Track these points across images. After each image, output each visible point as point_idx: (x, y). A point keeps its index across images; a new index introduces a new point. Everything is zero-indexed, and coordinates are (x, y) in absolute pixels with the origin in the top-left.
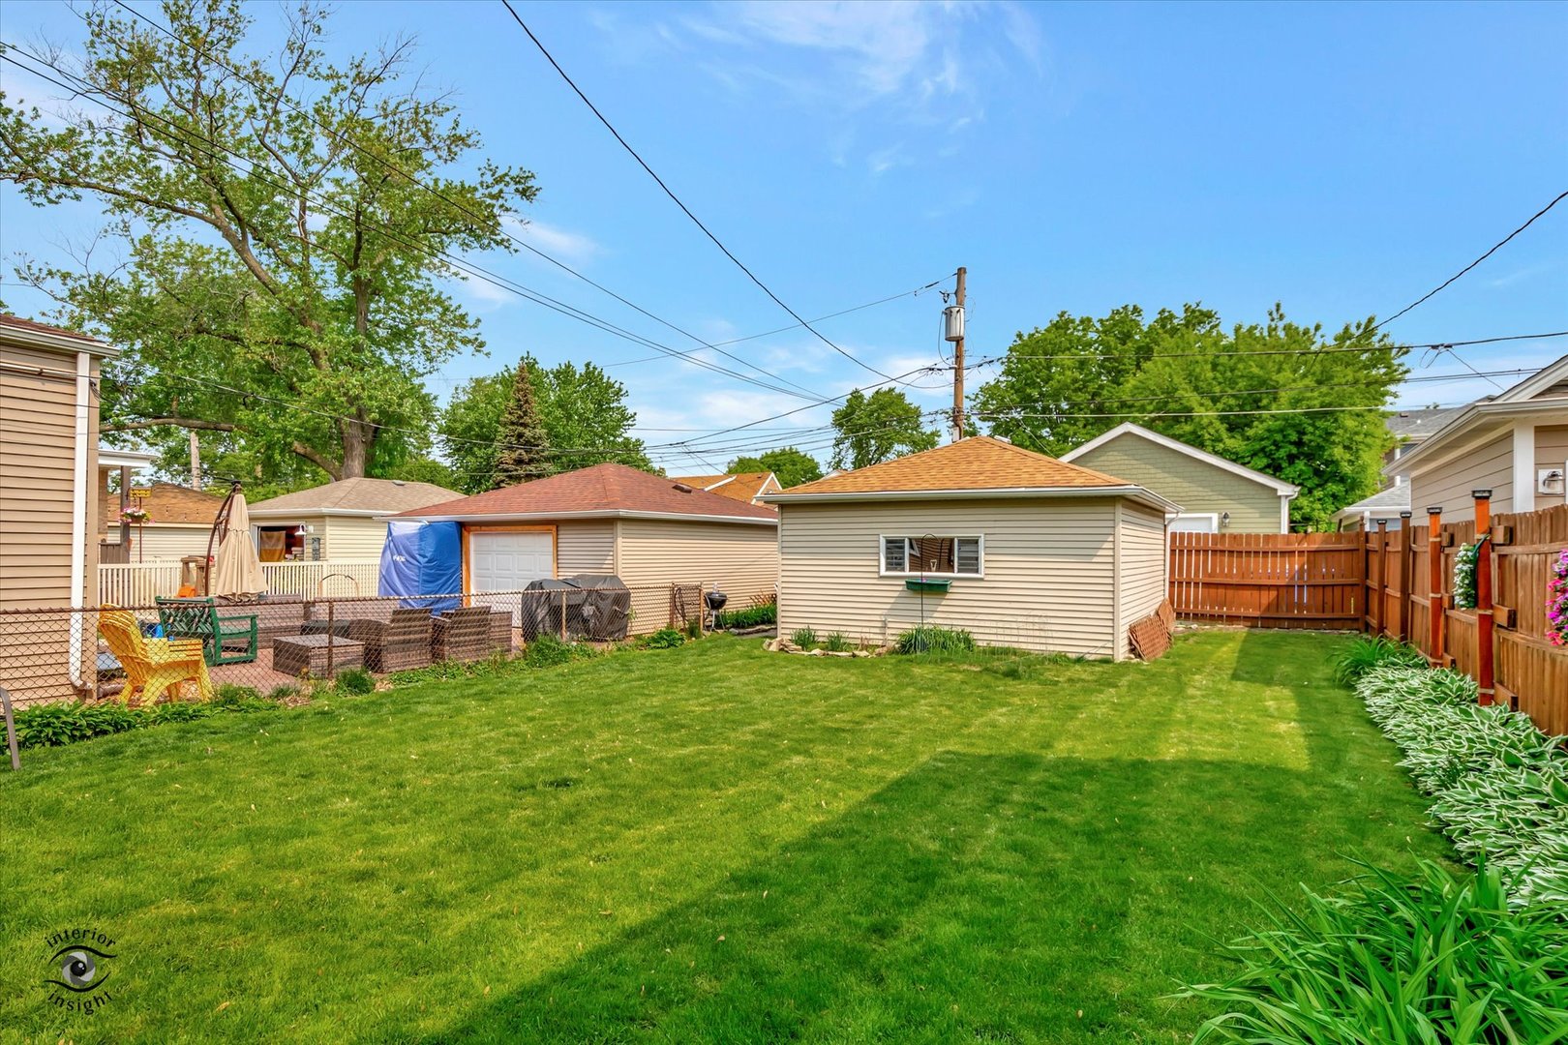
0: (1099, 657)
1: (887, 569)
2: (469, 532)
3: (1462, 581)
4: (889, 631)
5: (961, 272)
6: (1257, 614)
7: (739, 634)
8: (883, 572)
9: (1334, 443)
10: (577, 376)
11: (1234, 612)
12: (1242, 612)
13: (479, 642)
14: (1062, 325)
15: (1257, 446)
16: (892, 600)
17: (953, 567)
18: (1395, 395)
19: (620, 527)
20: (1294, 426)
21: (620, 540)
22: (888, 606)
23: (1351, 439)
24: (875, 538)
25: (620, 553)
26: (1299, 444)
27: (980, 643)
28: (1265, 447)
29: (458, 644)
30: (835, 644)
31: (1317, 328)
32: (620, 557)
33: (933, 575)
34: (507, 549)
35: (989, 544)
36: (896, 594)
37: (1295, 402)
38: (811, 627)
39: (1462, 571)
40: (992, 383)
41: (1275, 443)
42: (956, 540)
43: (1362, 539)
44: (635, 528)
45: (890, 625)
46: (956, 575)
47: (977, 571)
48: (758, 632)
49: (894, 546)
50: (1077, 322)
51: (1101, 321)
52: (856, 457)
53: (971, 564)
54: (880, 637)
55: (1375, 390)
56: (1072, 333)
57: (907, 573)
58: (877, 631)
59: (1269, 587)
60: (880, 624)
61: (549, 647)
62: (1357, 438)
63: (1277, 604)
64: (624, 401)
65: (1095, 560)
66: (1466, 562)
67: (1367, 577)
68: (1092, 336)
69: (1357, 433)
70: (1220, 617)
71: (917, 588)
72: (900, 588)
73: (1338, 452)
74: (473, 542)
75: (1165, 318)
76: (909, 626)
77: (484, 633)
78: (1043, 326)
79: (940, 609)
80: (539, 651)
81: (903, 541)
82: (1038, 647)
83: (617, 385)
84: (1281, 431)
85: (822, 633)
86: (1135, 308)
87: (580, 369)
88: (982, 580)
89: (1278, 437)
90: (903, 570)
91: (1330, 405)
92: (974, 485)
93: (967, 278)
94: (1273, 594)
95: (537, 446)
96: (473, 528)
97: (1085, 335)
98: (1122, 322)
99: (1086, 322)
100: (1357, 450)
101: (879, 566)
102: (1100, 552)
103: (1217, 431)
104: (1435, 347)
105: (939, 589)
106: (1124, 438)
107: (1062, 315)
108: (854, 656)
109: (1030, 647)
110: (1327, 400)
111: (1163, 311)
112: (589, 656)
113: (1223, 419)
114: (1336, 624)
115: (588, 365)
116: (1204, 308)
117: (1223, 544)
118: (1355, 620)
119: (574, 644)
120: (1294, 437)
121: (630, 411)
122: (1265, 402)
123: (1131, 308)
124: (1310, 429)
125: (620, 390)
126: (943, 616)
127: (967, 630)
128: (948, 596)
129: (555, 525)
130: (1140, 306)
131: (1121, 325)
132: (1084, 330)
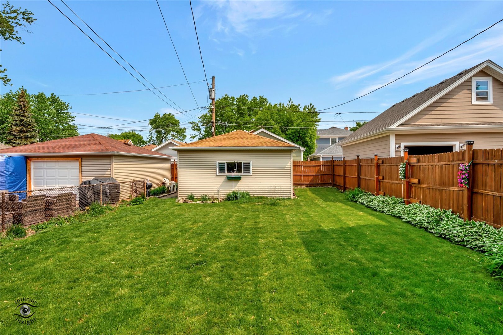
0: (287, 198)
1: (219, 173)
2: (30, 161)
3: (403, 172)
4: (220, 193)
5: (213, 78)
6: (308, 183)
7: (158, 198)
8: (218, 174)
9: (306, 136)
10: (47, 98)
11: (302, 183)
12: (304, 183)
13: (67, 208)
14: (226, 98)
15: (289, 136)
16: (221, 183)
17: (242, 171)
18: (318, 125)
19: (114, 159)
20: (298, 132)
21: (114, 163)
22: (220, 185)
23: (311, 136)
24: (215, 162)
25: (114, 169)
26: (299, 137)
27: (252, 196)
28: (291, 137)
29: (58, 210)
30: (204, 199)
31: (299, 105)
32: (114, 170)
33: (235, 174)
34: (53, 168)
35: (254, 164)
36: (223, 181)
37: (298, 125)
38: (193, 193)
39: (402, 170)
40: (205, 114)
41: (293, 136)
42: (243, 163)
43: (332, 162)
44: (118, 159)
45: (220, 191)
46: (243, 174)
47: (250, 173)
48: (164, 196)
49: (221, 166)
50: (230, 98)
51: (237, 98)
52: (157, 136)
53: (248, 170)
54: (217, 195)
55: (313, 123)
56: (229, 101)
57: (226, 174)
58: (216, 193)
59: (311, 175)
60: (217, 191)
61: (97, 208)
62: (312, 136)
63: (313, 180)
64: (69, 110)
65: (286, 168)
66: (403, 168)
67: (334, 172)
68: (235, 102)
69: (312, 135)
70: (299, 184)
71: (229, 179)
72: (224, 179)
73: (308, 139)
74: (32, 165)
75: (255, 99)
76: (230, 191)
77: (69, 204)
78: (221, 98)
79: (238, 185)
80: (93, 209)
81: (225, 163)
82: (270, 196)
83: (66, 104)
84: (295, 133)
85: (198, 195)
86: (246, 95)
87: (48, 95)
88: (251, 175)
89: (294, 134)
90: (225, 173)
91: (306, 127)
92: (248, 145)
93: (215, 80)
94: (312, 177)
95: (31, 125)
96: (33, 159)
97: (233, 102)
98: (243, 99)
99: (233, 98)
100: (312, 139)
101: (216, 172)
102: (287, 166)
103: (279, 132)
104: (337, 113)
105: (238, 179)
106: (262, 133)
107: (226, 95)
108: (213, 202)
109: (268, 196)
110: (305, 125)
111: (254, 97)
112: (111, 210)
113: (280, 129)
114: (327, 185)
115: (52, 94)
116: (264, 97)
117: (299, 164)
118: (331, 184)
119: (105, 206)
120: (298, 135)
121: (72, 115)
122: (290, 125)
123: (245, 95)
124: (301, 132)
125: (68, 106)
126: (240, 187)
127: (249, 191)
128: (240, 181)
129: (81, 158)
130: (248, 95)
131: (243, 100)
132: (232, 100)
